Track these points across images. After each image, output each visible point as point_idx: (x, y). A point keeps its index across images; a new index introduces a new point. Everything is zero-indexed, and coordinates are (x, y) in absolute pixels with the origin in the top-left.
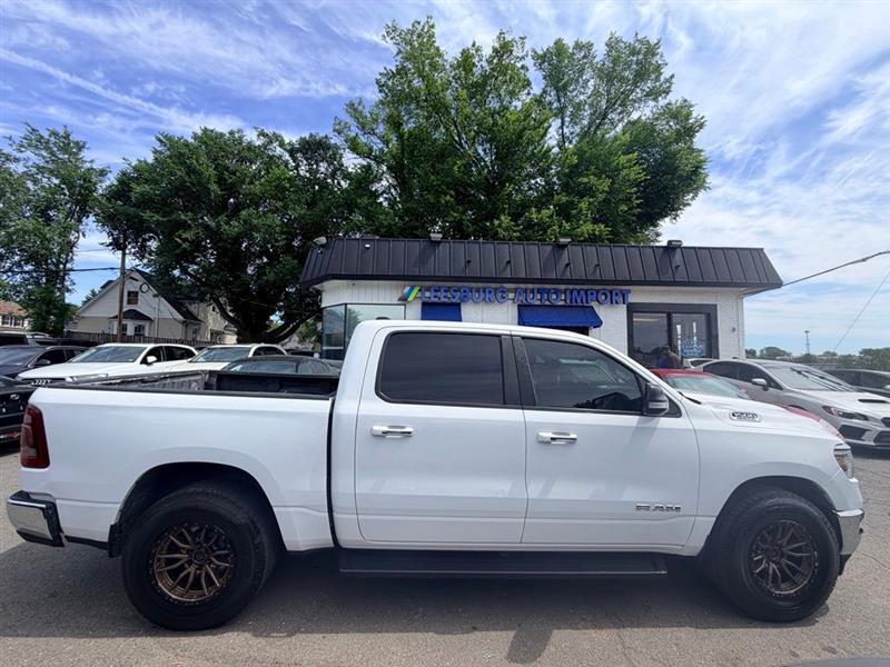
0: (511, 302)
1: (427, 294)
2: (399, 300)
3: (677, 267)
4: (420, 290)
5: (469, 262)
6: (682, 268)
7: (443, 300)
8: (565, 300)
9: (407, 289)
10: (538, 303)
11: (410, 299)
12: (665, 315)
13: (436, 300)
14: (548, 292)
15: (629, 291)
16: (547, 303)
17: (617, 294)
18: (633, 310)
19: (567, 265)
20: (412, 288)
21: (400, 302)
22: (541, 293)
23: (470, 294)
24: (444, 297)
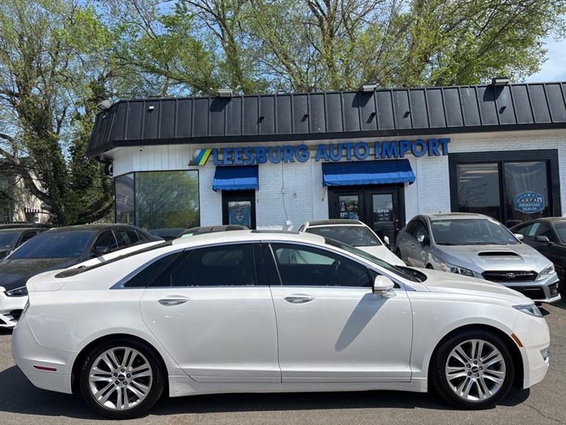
0: (314, 160)
1: (221, 157)
2: (189, 165)
3: (503, 108)
4: (211, 153)
5: (262, 118)
6: (509, 110)
7: (238, 162)
8: (375, 155)
9: (198, 153)
10: (344, 160)
11: (202, 162)
12: (496, 165)
13: (230, 163)
14: (354, 146)
15: (449, 140)
16: (354, 159)
17: (435, 144)
18: (456, 161)
19: (373, 115)
20: (203, 151)
21: (192, 167)
22: (346, 148)
23: (267, 154)
24: (239, 159)
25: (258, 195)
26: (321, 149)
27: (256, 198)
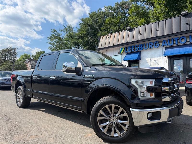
0: (161, 47)
2: (118, 53)
4: (125, 49)
5: (140, 34)
7: (133, 51)
8: (189, 41)
9: (121, 49)
16: (179, 44)
20: (122, 48)
21: (119, 54)
22: (175, 40)
23: (143, 47)
24: (133, 49)
25: (140, 62)
26: (164, 42)
27: (140, 63)
